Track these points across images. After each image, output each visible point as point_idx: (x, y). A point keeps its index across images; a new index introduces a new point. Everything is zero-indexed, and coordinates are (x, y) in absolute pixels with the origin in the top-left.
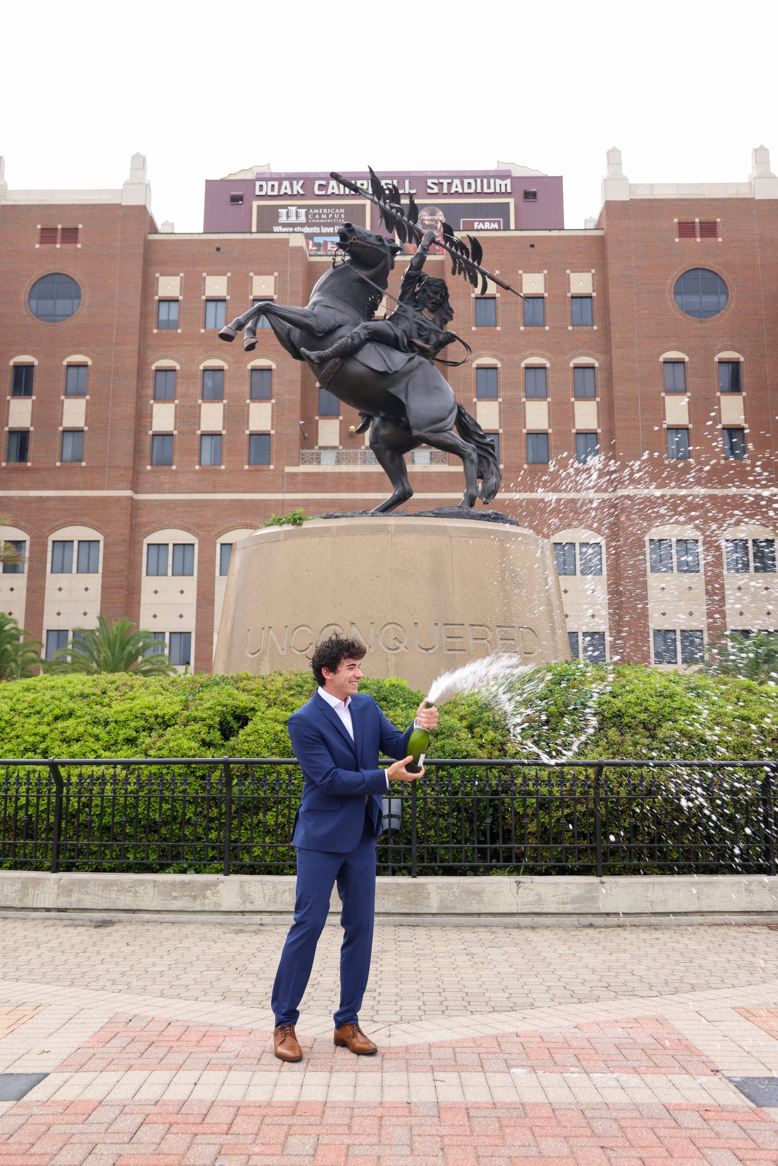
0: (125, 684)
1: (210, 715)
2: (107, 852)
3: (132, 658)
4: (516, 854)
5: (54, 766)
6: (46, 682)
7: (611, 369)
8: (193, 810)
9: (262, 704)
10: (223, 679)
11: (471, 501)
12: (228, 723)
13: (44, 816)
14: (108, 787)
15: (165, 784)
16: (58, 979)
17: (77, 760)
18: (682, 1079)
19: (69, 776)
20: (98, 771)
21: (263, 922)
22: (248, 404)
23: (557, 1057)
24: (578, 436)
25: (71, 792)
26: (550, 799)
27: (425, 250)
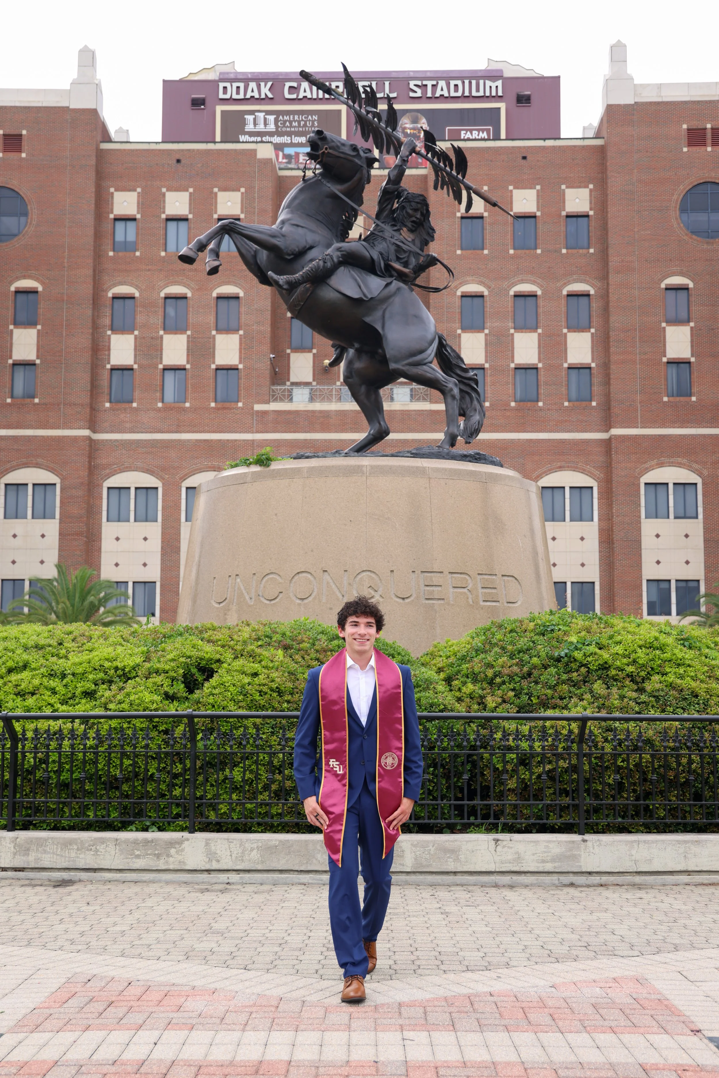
0: (83, 635)
1: (173, 667)
2: (66, 809)
3: (93, 609)
4: (495, 811)
7: (608, 296)
8: (156, 765)
9: (229, 656)
10: (187, 629)
11: (452, 441)
12: (193, 675)
14: (66, 743)
15: (126, 738)
16: (14, 939)
17: (32, 714)
18: (661, 1040)
19: (24, 731)
20: (54, 725)
21: (230, 881)
22: (214, 336)
23: (532, 1016)
24: (570, 370)
25: (26, 747)
26: (531, 754)
27: (404, 161)
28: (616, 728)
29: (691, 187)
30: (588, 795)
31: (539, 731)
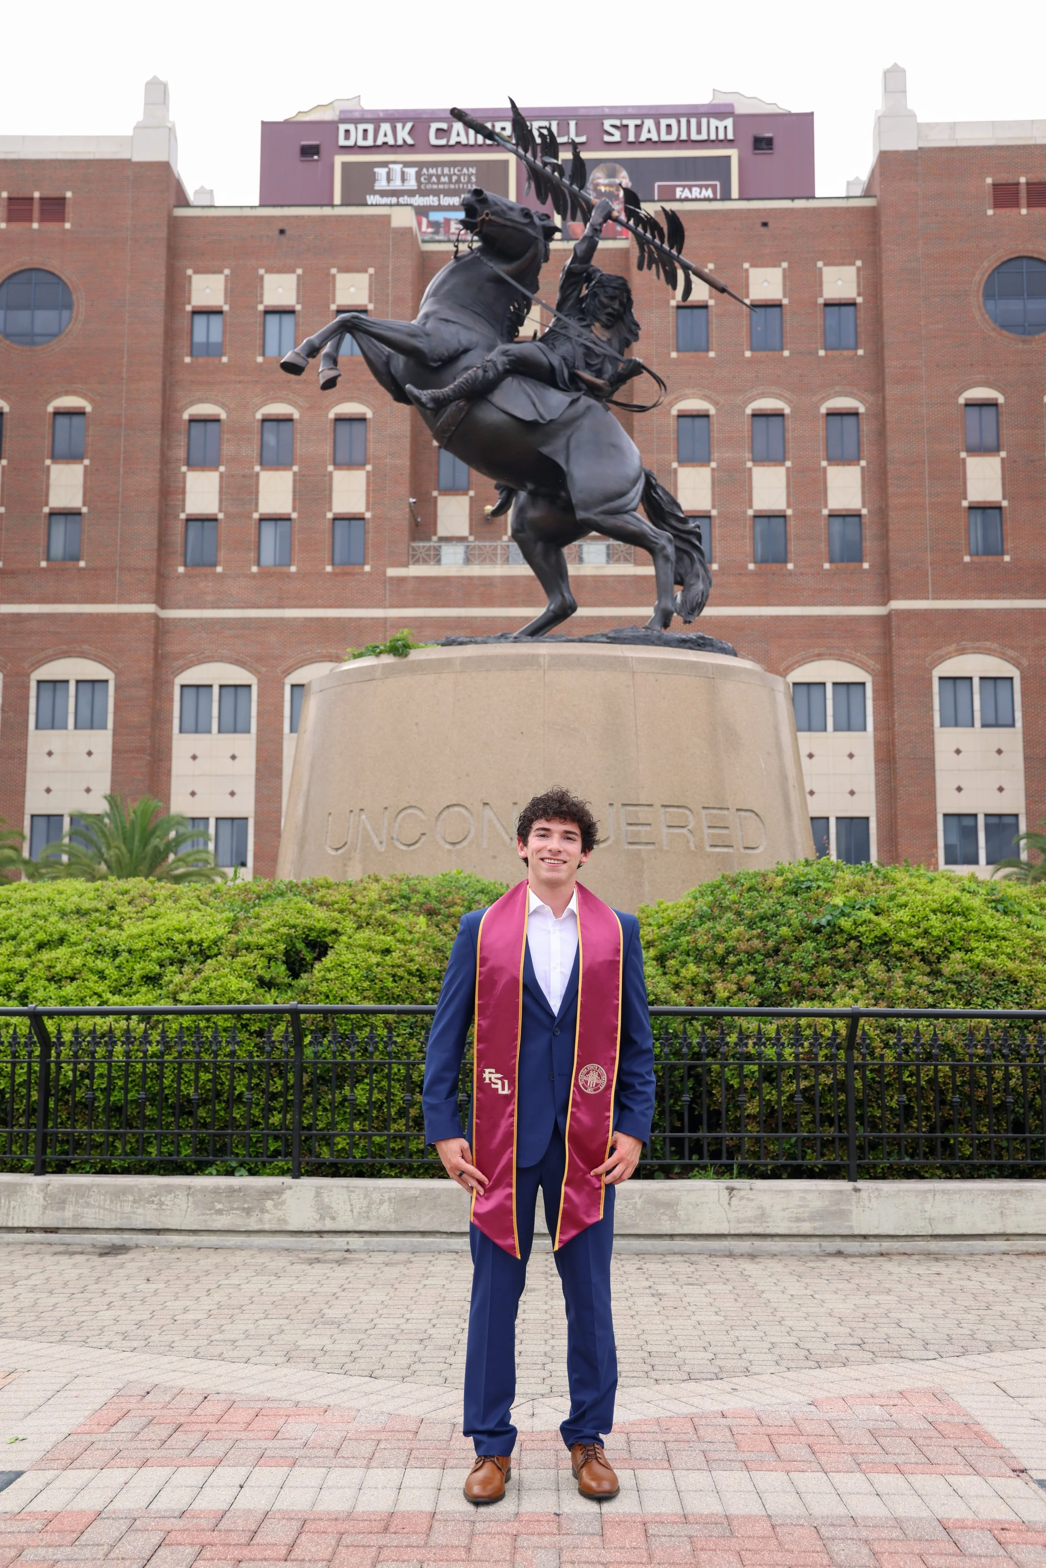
0: (143, 895)
1: (271, 941)
2: (118, 1144)
3: (159, 856)
4: (728, 1147)
5: (36, 1018)
6: (24, 892)
7: (884, 416)
8: (246, 1081)
9: (349, 925)
10: (291, 887)
11: (665, 619)
12: (298, 952)
13: (23, 1091)
14: (119, 1049)
15: (203, 1043)
16: (42, 1333)
17: (71, 1007)
18: (969, 1484)
19: (59, 1032)
20: (102, 1024)
21: (350, 1247)
22: (331, 473)
23: (782, 1448)
24: (832, 519)
25: (62, 1055)
26: (779, 1065)
27: (597, 231)
28: (900, 1029)
29: (998, 263)
30: (862, 1124)
31: (790, 1032)
